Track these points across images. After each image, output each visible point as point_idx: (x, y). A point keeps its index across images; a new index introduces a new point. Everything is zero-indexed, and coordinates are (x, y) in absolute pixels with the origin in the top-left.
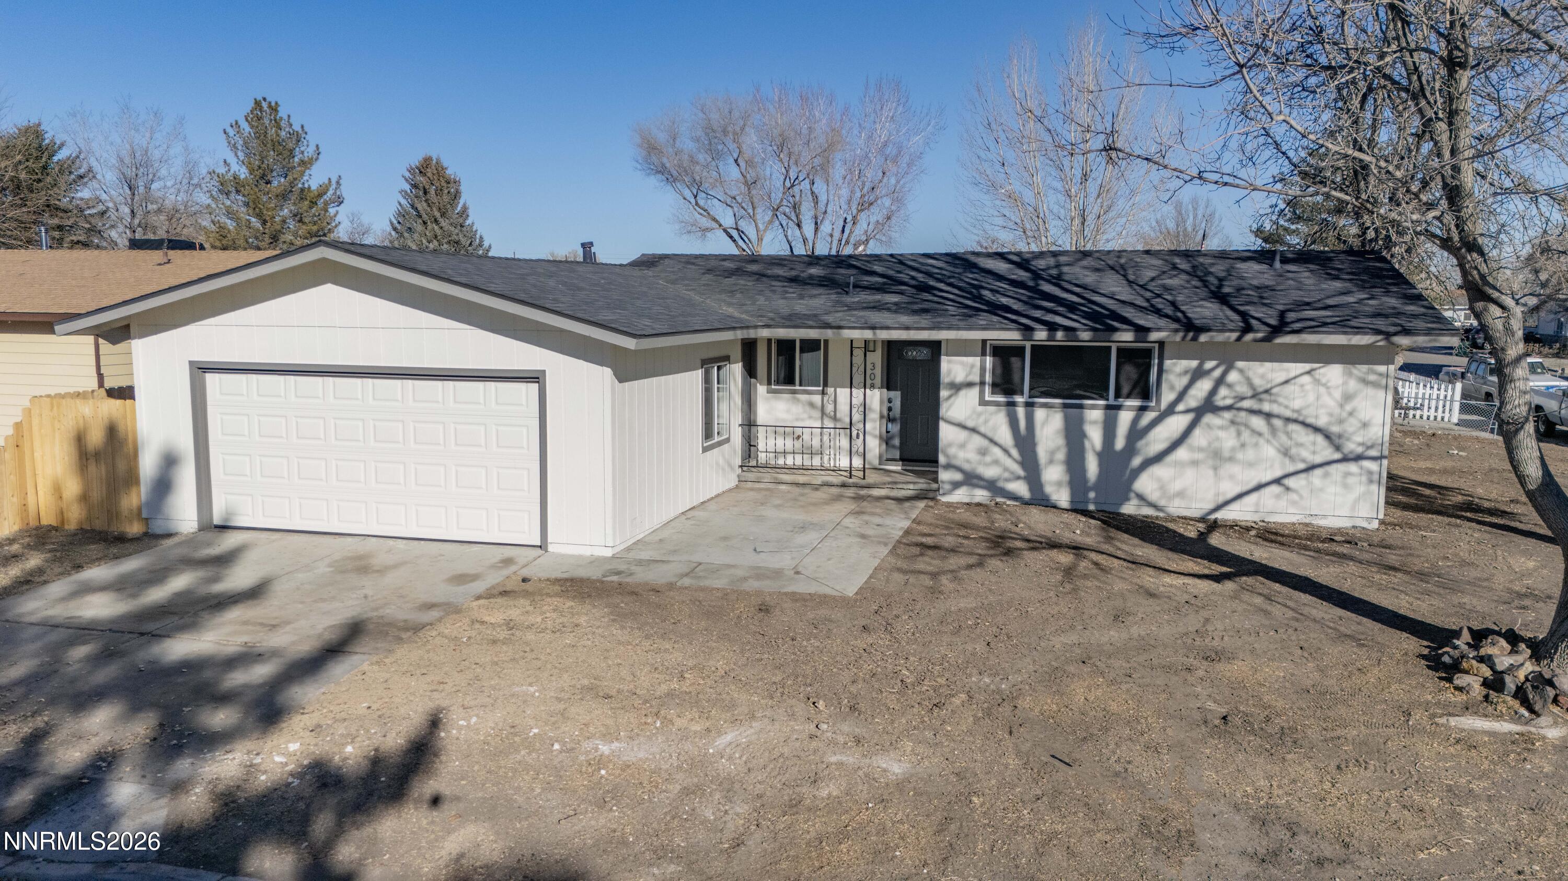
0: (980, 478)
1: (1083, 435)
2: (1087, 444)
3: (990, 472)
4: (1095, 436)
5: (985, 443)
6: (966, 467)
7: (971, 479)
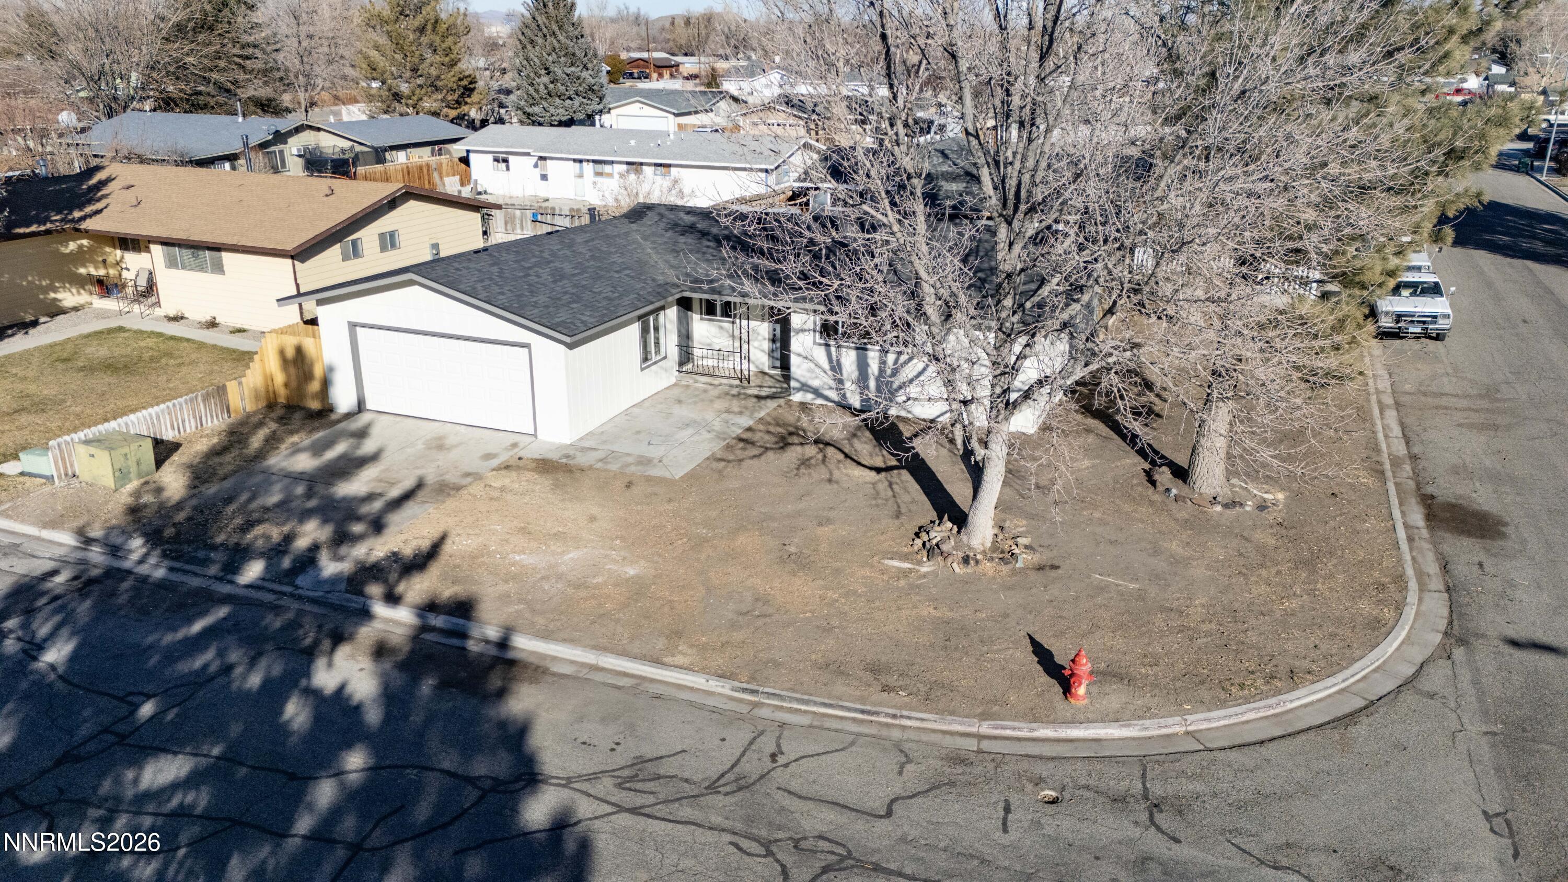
0: (809, 387)
1: (867, 365)
2: (870, 371)
3: (815, 383)
4: (874, 368)
5: (812, 366)
6: (803, 380)
7: (805, 387)
